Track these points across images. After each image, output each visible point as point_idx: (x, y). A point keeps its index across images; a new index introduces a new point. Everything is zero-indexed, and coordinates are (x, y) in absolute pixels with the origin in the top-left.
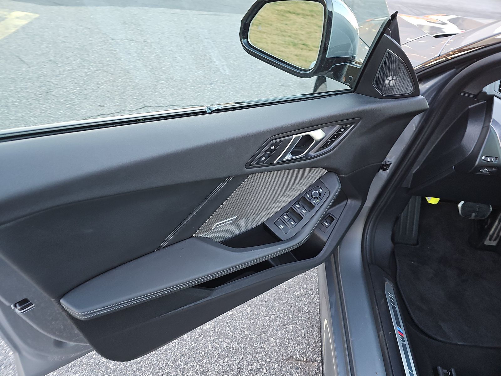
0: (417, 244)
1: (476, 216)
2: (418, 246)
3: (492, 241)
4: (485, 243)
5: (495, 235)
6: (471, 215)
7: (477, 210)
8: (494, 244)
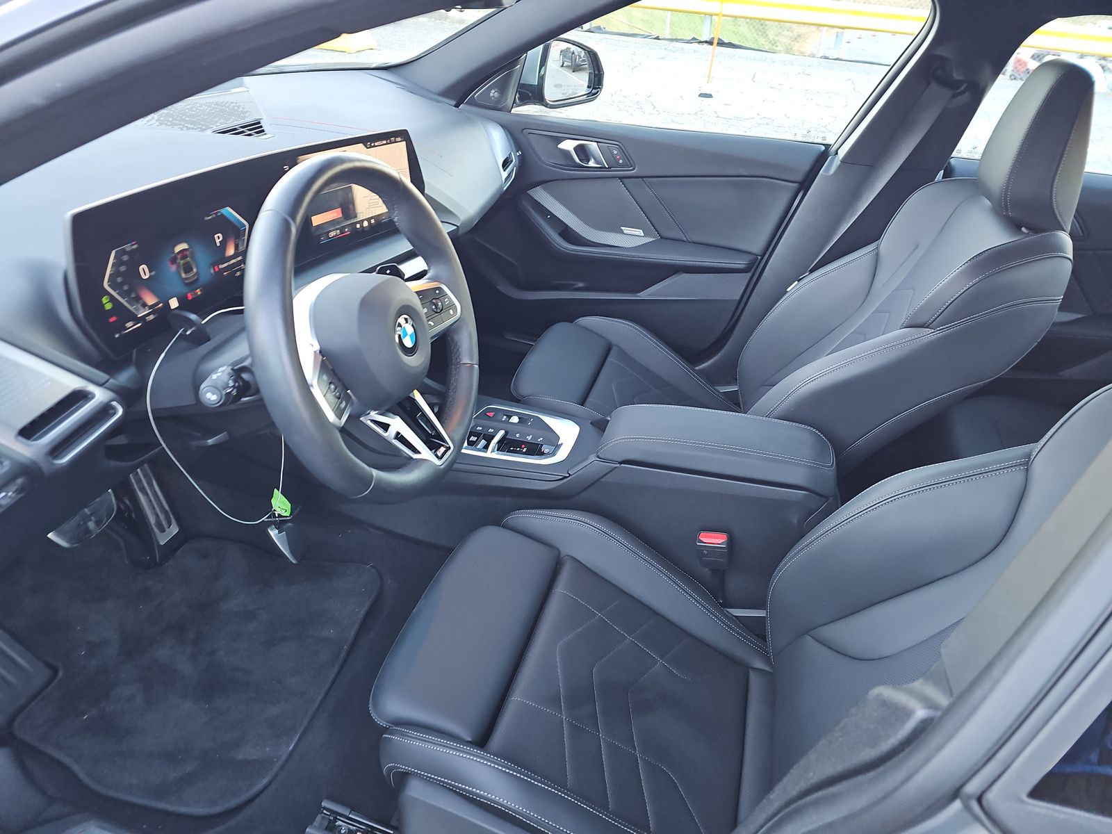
0: (55, 671)
1: (98, 523)
2: (60, 674)
3: (167, 530)
4: (162, 543)
5: (162, 517)
6: (88, 531)
7: (89, 513)
8: (174, 530)
